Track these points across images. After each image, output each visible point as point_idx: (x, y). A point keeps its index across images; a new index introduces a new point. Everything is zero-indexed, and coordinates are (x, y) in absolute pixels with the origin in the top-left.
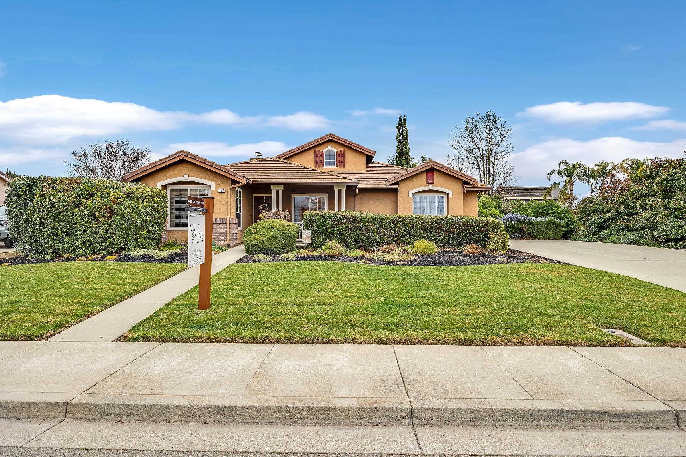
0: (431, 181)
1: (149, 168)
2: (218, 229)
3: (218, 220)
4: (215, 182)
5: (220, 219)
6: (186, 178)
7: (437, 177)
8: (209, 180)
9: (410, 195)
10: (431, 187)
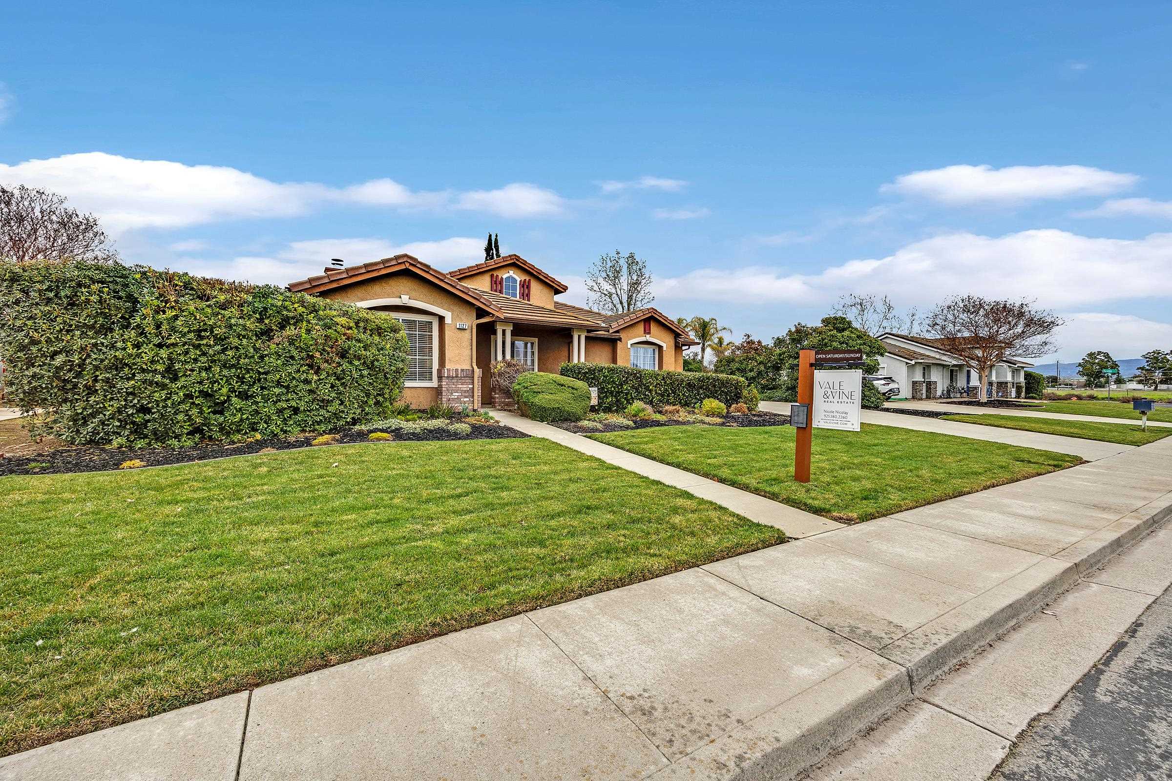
0: (647, 331)
1: (344, 276)
2: (460, 386)
3: (460, 371)
4: (452, 311)
5: (462, 370)
6: (405, 300)
7: (654, 328)
8: (442, 308)
9: (629, 346)
10: (648, 338)
